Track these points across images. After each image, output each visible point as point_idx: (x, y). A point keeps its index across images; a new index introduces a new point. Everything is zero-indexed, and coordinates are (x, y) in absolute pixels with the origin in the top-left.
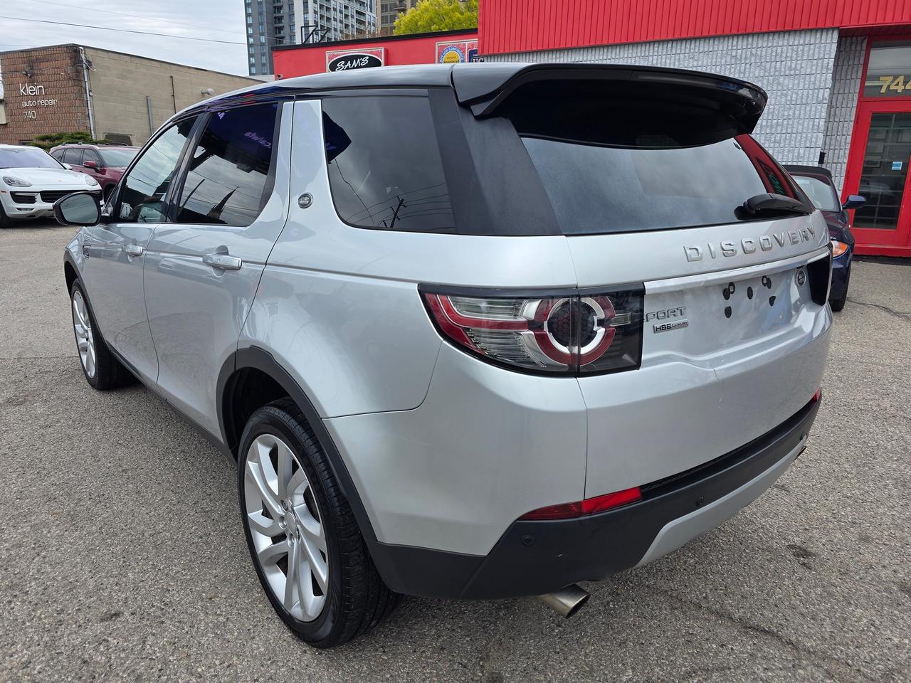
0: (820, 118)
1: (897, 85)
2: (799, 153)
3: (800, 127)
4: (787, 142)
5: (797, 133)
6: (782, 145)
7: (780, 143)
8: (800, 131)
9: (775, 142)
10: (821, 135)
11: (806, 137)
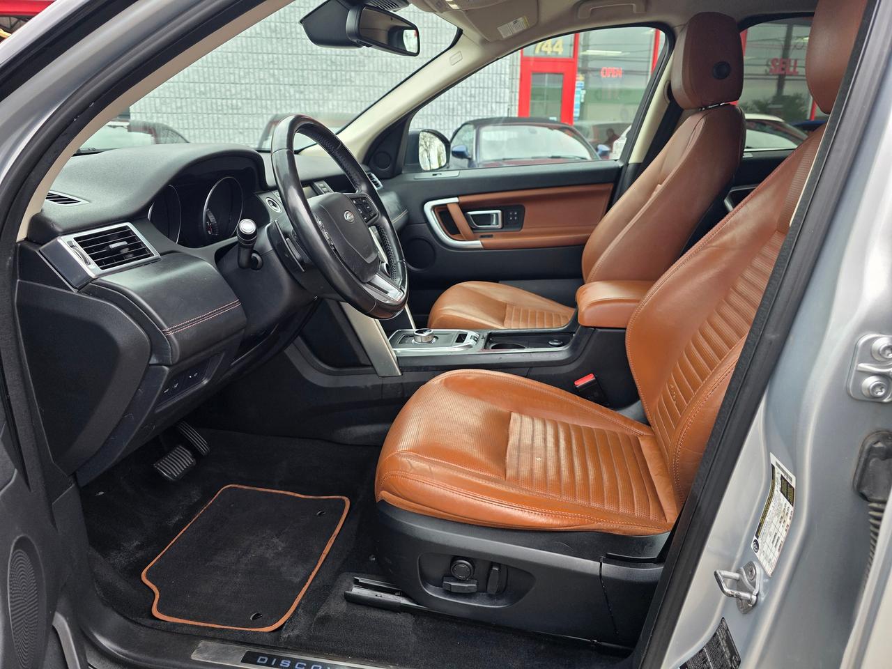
0: (505, 74)
1: (547, 46)
2: (492, 107)
3: (490, 82)
4: (481, 96)
5: (488, 88)
6: (477, 99)
7: (475, 97)
8: (490, 86)
9: (471, 96)
10: (507, 91)
11: (496, 92)
